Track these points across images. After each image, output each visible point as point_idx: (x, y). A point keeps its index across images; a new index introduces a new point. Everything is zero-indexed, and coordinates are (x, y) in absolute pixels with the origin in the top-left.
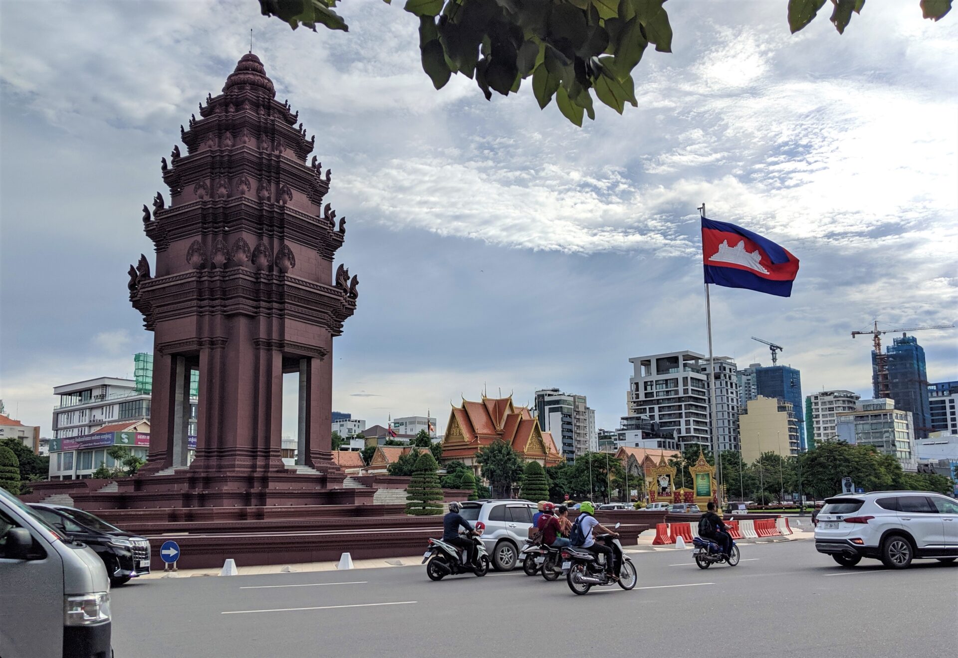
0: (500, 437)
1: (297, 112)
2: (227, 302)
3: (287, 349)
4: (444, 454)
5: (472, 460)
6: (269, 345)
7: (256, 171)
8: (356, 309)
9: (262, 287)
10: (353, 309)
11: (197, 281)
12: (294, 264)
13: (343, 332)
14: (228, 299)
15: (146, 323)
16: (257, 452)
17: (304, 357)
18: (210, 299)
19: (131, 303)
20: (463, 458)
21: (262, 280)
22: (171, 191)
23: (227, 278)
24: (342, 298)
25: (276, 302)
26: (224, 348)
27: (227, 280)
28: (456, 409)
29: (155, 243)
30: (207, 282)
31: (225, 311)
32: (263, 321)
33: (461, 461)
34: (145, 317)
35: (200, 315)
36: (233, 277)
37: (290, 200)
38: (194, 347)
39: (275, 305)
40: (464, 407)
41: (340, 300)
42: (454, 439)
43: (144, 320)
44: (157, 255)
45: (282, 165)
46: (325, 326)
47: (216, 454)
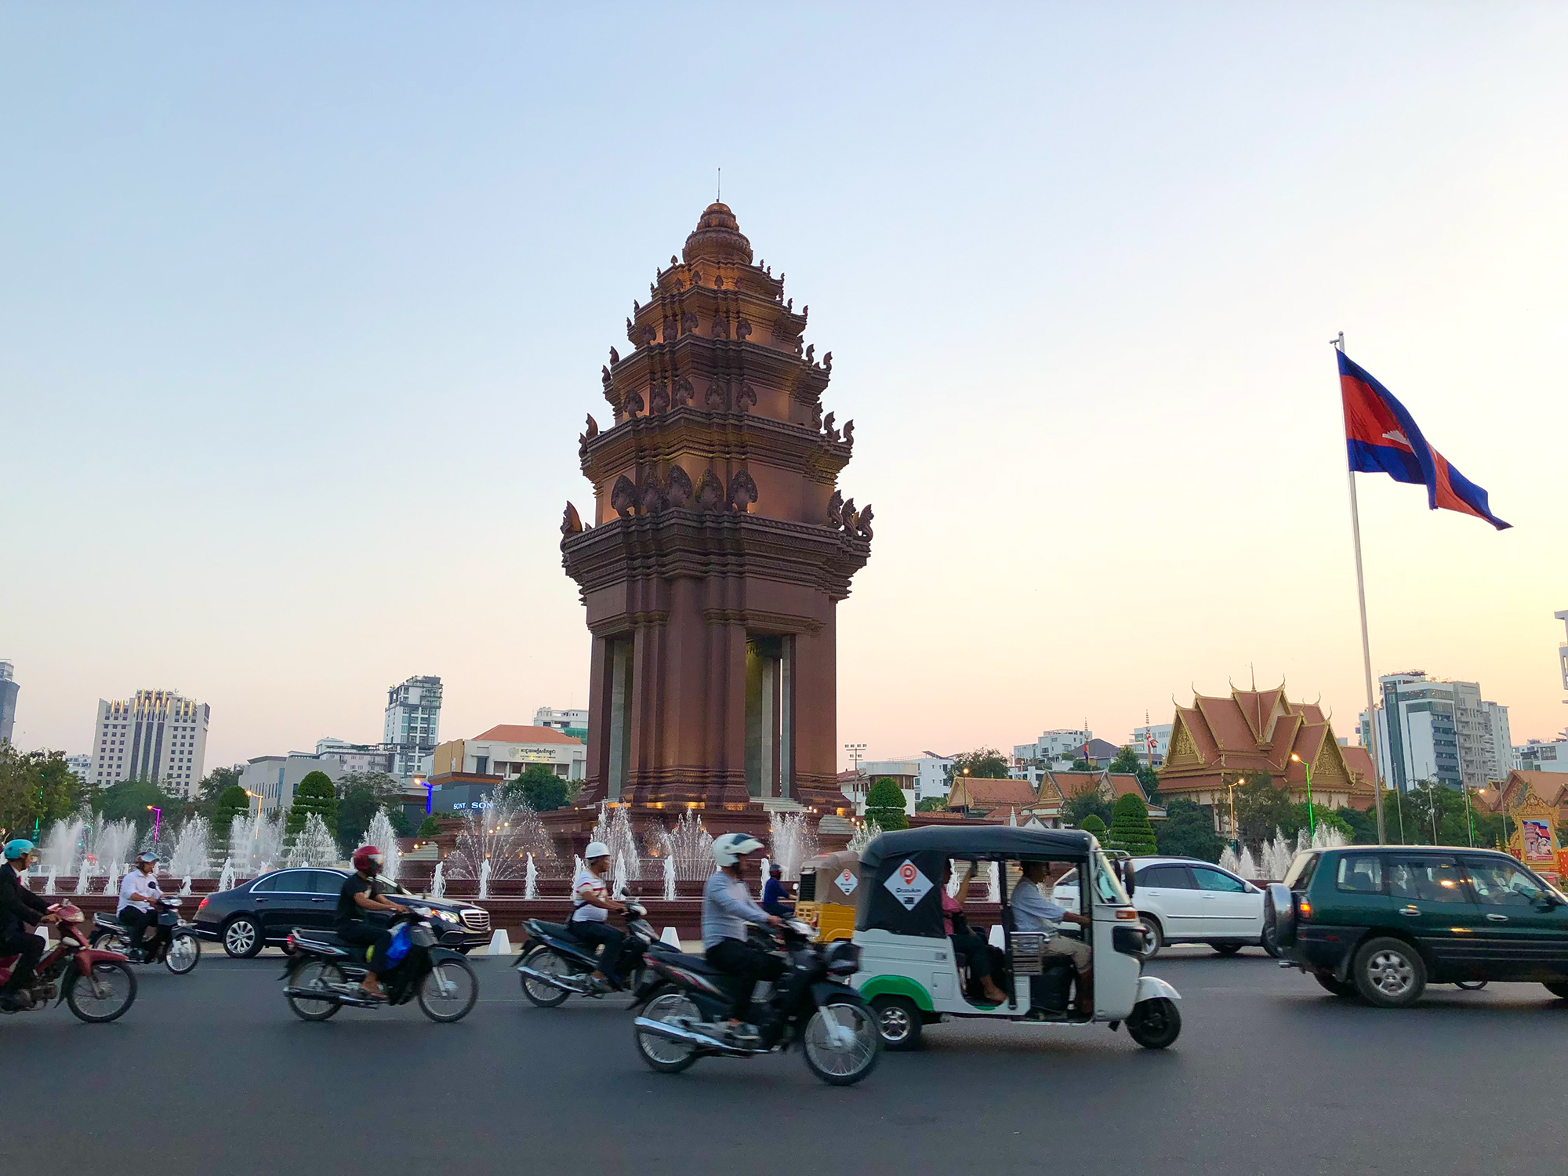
0: (1266, 755)
1: (783, 275)
2: (665, 560)
3: (750, 623)
4: (1162, 786)
5: (1213, 795)
6: (725, 618)
7: (708, 369)
8: (870, 556)
9: (708, 533)
10: (866, 557)
11: (624, 533)
12: (757, 497)
13: (851, 592)
14: (665, 556)
15: (582, 596)
16: (727, 777)
17: (786, 634)
18: (644, 557)
19: (565, 569)
20: (1197, 791)
21: (708, 524)
22: (614, 410)
23: (661, 526)
24: (838, 542)
25: (732, 554)
26: (664, 626)
27: (662, 528)
28: (1185, 712)
29: (594, 485)
30: (636, 533)
31: (664, 573)
32: (714, 582)
33: (1194, 799)
34: (581, 587)
35: (632, 580)
36: (668, 523)
37: (754, 405)
38: (626, 626)
39: (732, 559)
40: (1197, 706)
41: (835, 544)
42: (1181, 761)
43: (581, 592)
44: (597, 501)
45: (744, 354)
46: (814, 585)
47: (651, 780)
